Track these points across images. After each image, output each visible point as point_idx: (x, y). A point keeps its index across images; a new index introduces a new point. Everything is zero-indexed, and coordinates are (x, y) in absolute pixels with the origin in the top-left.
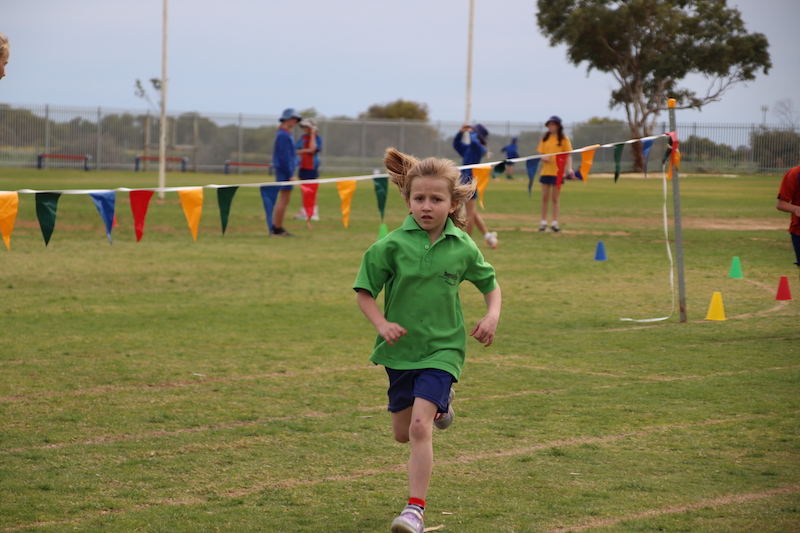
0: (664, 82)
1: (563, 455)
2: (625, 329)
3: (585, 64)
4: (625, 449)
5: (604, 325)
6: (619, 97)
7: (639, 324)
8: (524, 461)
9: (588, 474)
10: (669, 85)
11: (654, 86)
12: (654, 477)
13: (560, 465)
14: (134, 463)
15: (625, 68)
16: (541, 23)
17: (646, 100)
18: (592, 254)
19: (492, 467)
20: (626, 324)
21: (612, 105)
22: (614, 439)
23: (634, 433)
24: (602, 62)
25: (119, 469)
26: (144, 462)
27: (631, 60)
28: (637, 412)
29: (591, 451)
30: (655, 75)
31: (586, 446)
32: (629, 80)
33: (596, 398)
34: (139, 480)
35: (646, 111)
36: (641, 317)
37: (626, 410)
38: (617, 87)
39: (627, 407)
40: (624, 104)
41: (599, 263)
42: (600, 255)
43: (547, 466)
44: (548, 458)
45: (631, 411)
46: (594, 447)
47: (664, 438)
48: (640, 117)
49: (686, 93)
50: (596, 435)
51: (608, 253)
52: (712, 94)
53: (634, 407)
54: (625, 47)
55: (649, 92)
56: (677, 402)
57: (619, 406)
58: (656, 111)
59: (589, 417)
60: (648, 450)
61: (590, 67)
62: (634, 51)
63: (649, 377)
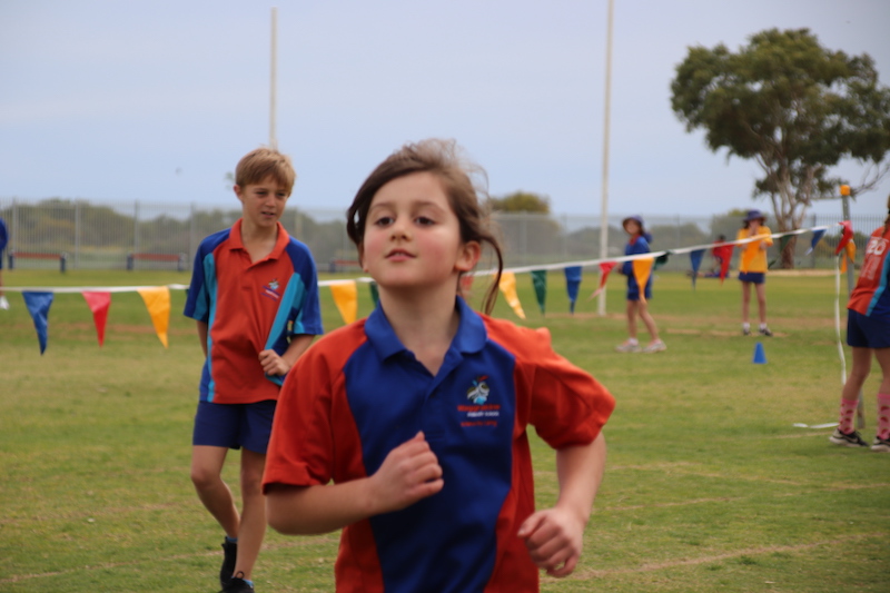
0: (814, 168)
1: (754, 563)
2: (798, 436)
3: (724, 150)
4: (820, 558)
5: (775, 431)
6: (764, 187)
7: (813, 430)
8: (713, 569)
9: (784, 583)
10: (819, 173)
11: (803, 175)
12: (856, 587)
13: (753, 574)
14: (303, 571)
15: (769, 154)
16: (676, 107)
17: (793, 190)
18: (750, 356)
19: (680, 575)
20: (799, 430)
21: (755, 195)
22: (806, 548)
23: (827, 541)
24: (744, 148)
25: (289, 576)
26: (314, 569)
27: (776, 146)
28: (826, 520)
29: (783, 559)
30: (803, 161)
31: (777, 555)
32: (775, 167)
33: (780, 506)
34: (312, 587)
35: (794, 201)
36: (814, 423)
37: (814, 518)
38: (762, 175)
39: (816, 515)
40: (770, 193)
41: (758, 366)
42: (759, 358)
43: (739, 574)
44: (738, 567)
45: (820, 519)
46: (786, 556)
47: (861, 547)
48: (788, 208)
49: (840, 182)
50: (786, 544)
51: (767, 355)
52: (868, 181)
53: (823, 515)
54: (770, 130)
55: (797, 181)
56: (867, 510)
57: (806, 515)
58: (806, 202)
59: (775, 525)
60: (845, 560)
61: (731, 153)
62: (779, 135)
63: (833, 485)
